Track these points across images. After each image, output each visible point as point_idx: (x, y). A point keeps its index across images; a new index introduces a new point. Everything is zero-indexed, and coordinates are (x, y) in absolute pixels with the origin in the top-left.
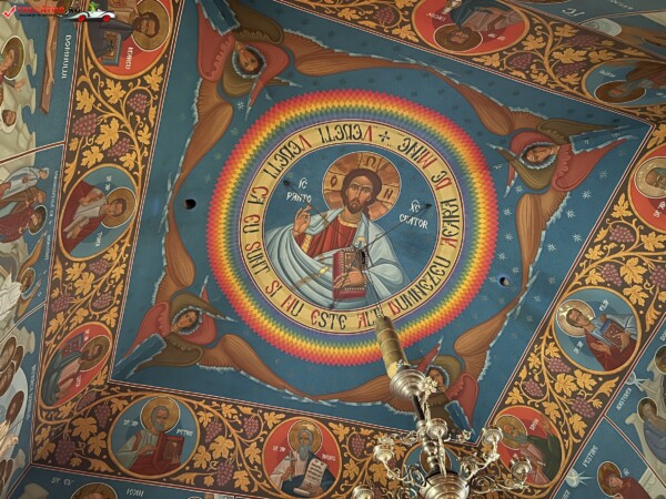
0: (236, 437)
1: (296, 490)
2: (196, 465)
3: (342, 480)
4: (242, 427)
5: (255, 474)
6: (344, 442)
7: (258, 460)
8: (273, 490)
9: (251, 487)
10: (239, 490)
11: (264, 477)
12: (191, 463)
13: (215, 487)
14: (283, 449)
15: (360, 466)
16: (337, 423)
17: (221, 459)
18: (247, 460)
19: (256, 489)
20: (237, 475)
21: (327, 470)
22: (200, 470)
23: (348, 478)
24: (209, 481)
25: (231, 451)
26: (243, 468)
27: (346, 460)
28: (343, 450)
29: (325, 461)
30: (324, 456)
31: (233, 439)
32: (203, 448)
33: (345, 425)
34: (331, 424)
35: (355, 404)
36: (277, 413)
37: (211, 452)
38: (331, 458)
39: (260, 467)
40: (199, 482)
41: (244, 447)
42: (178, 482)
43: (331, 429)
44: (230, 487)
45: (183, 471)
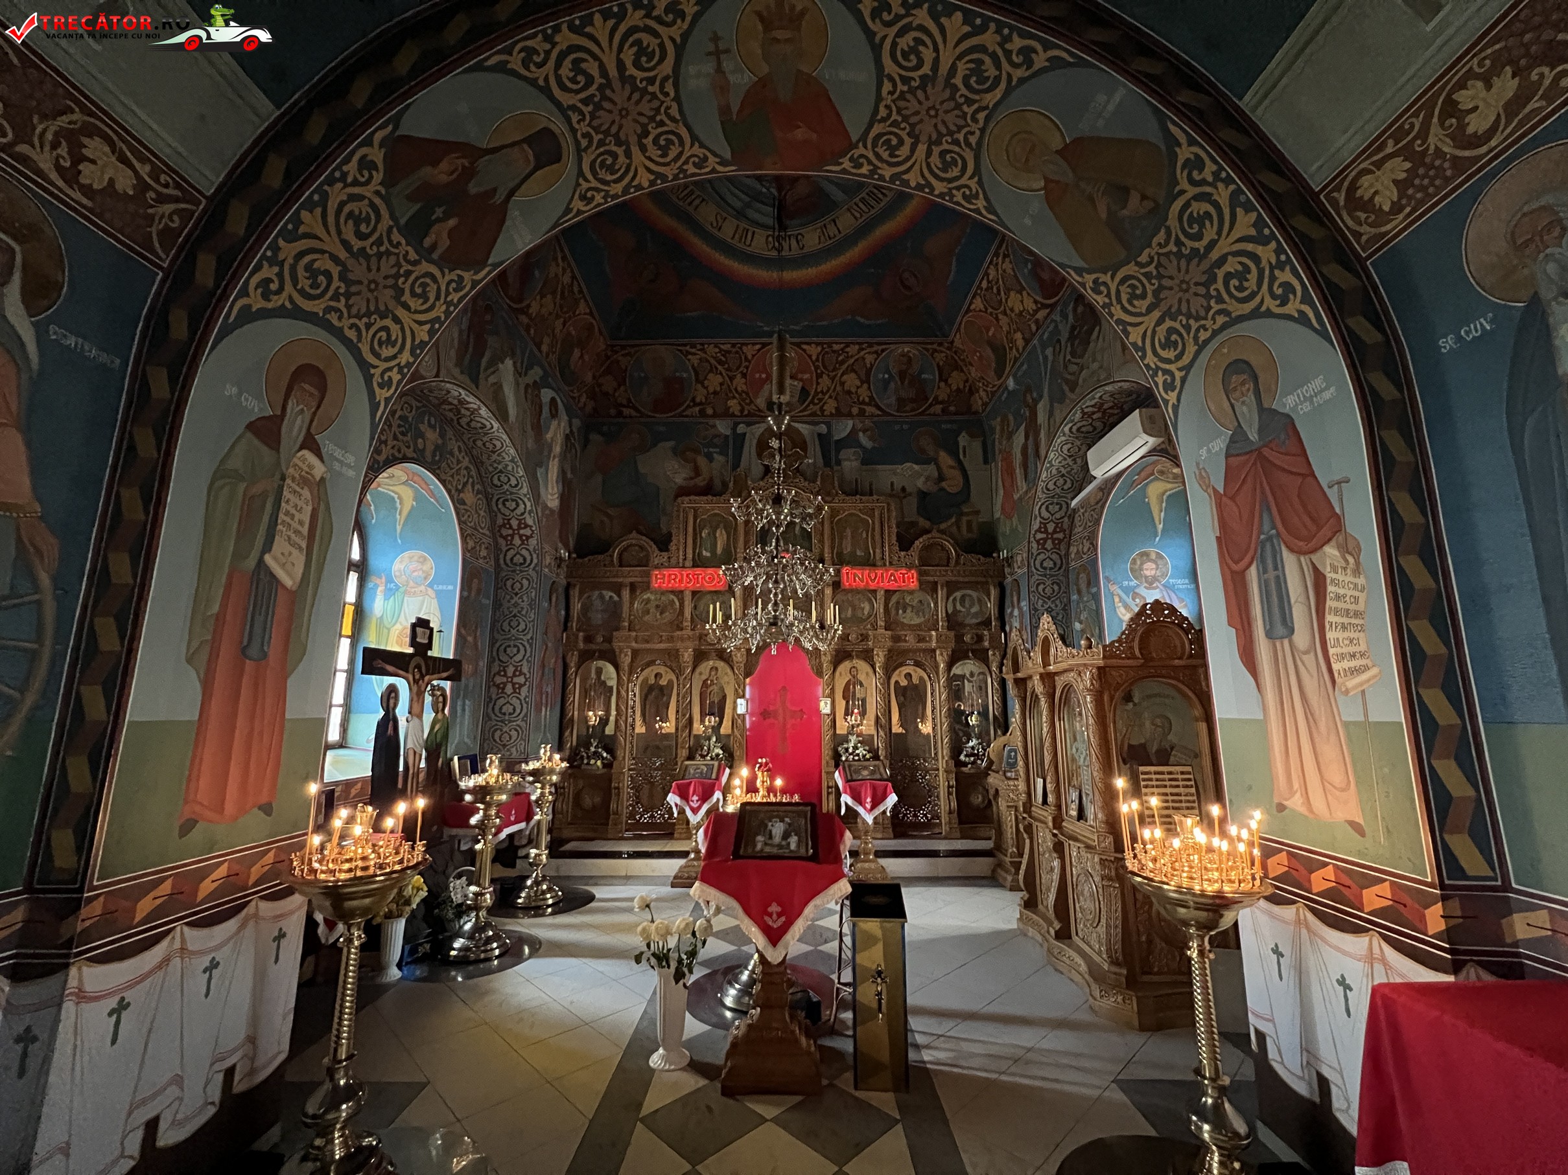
0: (723, 372)
2: (698, 400)
3: (816, 393)
4: (726, 362)
5: (744, 400)
6: (817, 360)
7: (744, 387)
8: (760, 410)
9: (742, 411)
10: (733, 415)
11: (751, 402)
12: (693, 400)
13: (715, 415)
14: (764, 376)
15: (833, 379)
16: (809, 344)
17: (715, 393)
18: (736, 390)
19: (746, 412)
20: (731, 403)
21: (803, 388)
22: (701, 404)
23: (822, 392)
24: (710, 411)
25: (721, 384)
26: (734, 397)
27: (819, 376)
28: (817, 368)
29: (801, 380)
30: (800, 376)
31: (721, 374)
32: (699, 386)
33: (817, 344)
34: (804, 347)
36: (754, 344)
37: (706, 388)
38: (806, 376)
39: (747, 394)
40: (702, 413)
41: (731, 379)
42: (687, 416)
43: (804, 350)
44: (726, 414)
45: (689, 407)
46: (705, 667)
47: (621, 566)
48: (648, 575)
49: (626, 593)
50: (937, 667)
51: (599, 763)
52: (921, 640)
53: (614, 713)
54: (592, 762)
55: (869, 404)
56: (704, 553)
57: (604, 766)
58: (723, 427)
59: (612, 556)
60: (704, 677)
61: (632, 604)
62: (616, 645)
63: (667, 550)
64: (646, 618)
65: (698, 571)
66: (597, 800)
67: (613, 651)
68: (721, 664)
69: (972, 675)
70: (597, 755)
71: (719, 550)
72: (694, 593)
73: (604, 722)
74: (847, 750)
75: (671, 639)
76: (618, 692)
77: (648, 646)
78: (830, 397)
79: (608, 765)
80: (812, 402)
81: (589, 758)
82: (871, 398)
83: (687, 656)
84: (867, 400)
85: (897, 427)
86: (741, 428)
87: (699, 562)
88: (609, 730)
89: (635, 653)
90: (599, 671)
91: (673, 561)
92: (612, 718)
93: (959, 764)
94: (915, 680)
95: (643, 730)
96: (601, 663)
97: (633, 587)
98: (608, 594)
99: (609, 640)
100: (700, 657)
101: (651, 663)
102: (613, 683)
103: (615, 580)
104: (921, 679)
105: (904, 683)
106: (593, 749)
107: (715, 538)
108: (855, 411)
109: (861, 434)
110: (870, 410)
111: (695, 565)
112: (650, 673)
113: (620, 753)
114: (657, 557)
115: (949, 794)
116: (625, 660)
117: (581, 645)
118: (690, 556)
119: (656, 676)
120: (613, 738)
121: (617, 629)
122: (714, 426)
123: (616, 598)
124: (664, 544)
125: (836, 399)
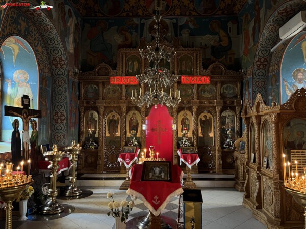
12: (124, 10)
17: (133, 7)
24: (131, 14)
25: (135, 3)
37: (129, 5)
40: (128, 15)
44: (137, 15)
45: (123, 12)
46: (131, 113)
47: (98, 75)
48: (109, 79)
49: (101, 86)
50: (216, 113)
51: (93, 147)
52: (211, 103)
53: (98, 129)
54: (91, 147)
55: (193, 11)
56: (130, 71)
57: (95, 148)
58: (136, 21)
59: (95, 72)
60: (130, 117)
61: (103, 90)
62: (98, 105)
63: (116, 69)
64: (108, 95)
65: (127, 77)
66: (93, 160)
67: (97, 107)
68: (136, 112)
69: (229, 116)
70: (92, 144)
71: (135, 70)
72: (126, 86)
73: (94, 132)
74: (182, 143)
75: (118, 103)
76: (99, 122)
77: (110, 105)
78: (178, 8)
79: (96, 148)
80: (171, 10)
81: (89, 145)
82: (194, 8)
83: (124, 109)
84: (192, 9)
85: (204, 20)
86: (143, 21)
87: (127, 74)
88: (96, 135)
89: (105, 108)
90: (92, 114)
91: (118, 74)
92: (97, 131)
93: (223, 148)
94: (208, 118)
95: (109, 135)
96: (92, 112)
97: (103, 84)
98: (94, 86)
99: (95, 103)
100: (129, 109)
101: (111, 111)
102: (97, 119)
103: (96, 81)
104: (210, 117)
105: (203, 119)
106: (91, 142)
107: (134, 65)
108: (187, 14)
109: (190, 23)
110: (194, 13)
111: (126, 75)
112: (110, 115)
113: (100, 144)
114: (112, 72)
115: (219, 158)
116: (102, 110)
117: (85, 105)
118: (124, 72)
119: (113, 116)
120: (98, 138)
121: (98, 99)
122: (132, 20)
123: (97, 88)
124: (114, 67)
125: (180, 9)
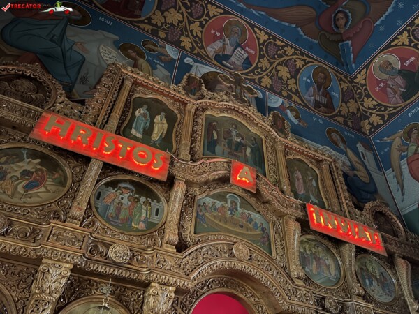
0: (185, 14)
1: (224, 62)
2: (153, 22)
4: (190, 8)
5: (196, 43)
6: (263, 44)
7: (199, 34)
9: (192, 49)
10: (183, 48)
11: (202, 47)
12: (149, 19)
13: (166, 40)
14: (218, 34)
15: (271, 64)
17: (172, 24)
18: (191, 32)
19: (196, 52)
20: (183, 38)
21: (247, 58)
22: (156, 25)
23: (261, 68)
24: (162, 35)
26: (188, 36)
27: (262, 57)
28: (261, 50)
30: (247, 49)
31: (182, 14)
32: (159, 12)
33: (266, 33)
34: (256, 29)
35: (276, 21)
36: (218, 7)
37: (165, 17)
38: (253, 52)
39: (200, 40)
41: (190, 23)
42: (139, 27)
43: (256, 33)
44: (177, 44)
45: (143, 22)
78: (267, 75)
80: (252, 71)
82: (297, 90)
85: (315, 119)
107: (152, 124)
108: (285, 93)
110: (295, 98)
125: (271, 78)
